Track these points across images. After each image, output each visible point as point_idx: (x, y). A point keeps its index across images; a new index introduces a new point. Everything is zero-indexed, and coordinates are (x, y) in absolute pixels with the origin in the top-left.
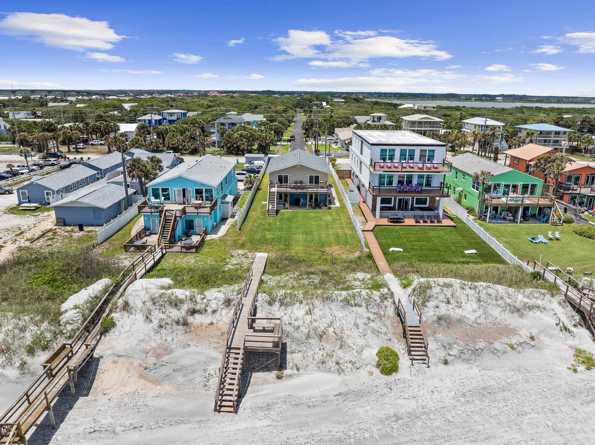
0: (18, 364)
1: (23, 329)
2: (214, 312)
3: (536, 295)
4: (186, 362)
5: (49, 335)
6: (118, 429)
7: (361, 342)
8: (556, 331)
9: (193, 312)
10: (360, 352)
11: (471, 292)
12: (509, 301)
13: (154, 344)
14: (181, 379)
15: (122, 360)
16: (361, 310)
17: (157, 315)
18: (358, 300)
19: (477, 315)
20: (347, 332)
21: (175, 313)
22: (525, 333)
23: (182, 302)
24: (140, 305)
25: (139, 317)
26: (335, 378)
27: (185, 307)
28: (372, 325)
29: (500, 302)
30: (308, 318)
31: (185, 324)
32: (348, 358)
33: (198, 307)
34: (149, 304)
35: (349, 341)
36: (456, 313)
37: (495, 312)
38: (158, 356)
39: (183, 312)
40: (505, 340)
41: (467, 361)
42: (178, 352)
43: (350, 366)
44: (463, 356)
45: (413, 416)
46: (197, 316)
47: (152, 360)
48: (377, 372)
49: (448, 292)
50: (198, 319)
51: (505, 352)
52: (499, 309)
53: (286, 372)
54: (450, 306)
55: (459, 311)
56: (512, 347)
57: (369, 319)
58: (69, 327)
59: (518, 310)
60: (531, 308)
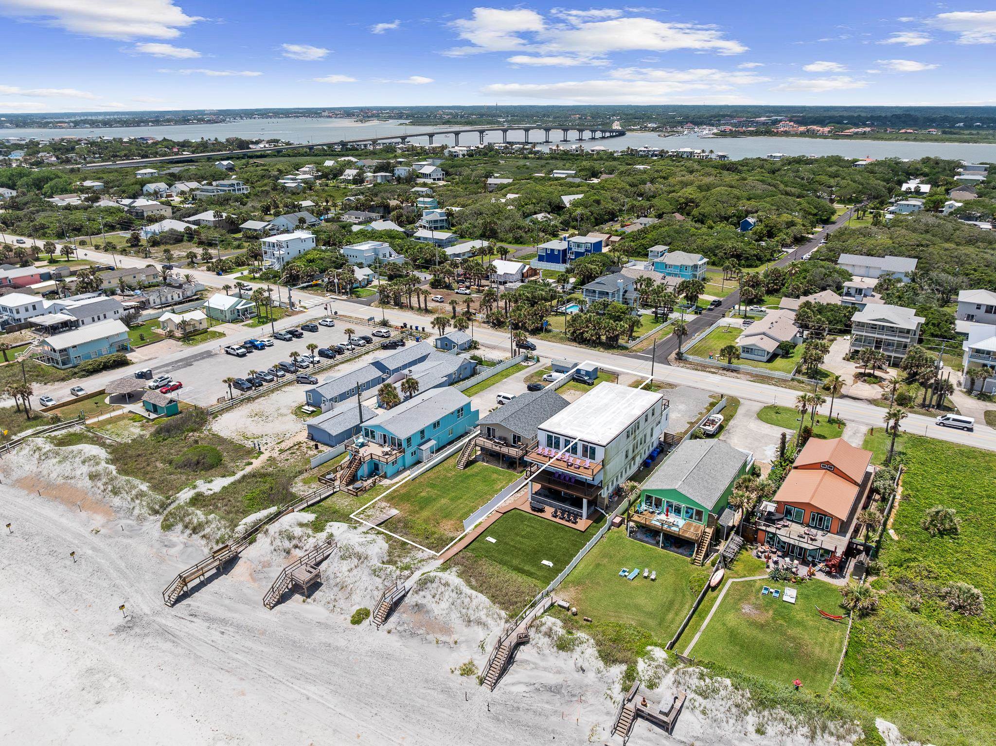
0: (210, 547)
1: (219, 529)
2: (307, 550)
3: (495, 616)
4: (273, 575)
5: (226, 537)
7: (359, 599)
8: (475, 646)
9: (296, 547)
10: (352, 605)
13: (266, 559)
14: (264, 583)
15: (248, 562)
17: (278, 542)
18: (382, 574)
19: (441, 612)
20: (358, 591)
21: (287, 544)
22: (455, 637)
23: (294, 538)
24: (274, 533)
25: (269, 540)
26: (326, 614)
27: (294, 542)
29: (464, 611)
30: (347, 573)
31: (288, 552)
32: (343, 606)
33: (301, 545)
34: (277, 534)
35: (354, 597)
36: (431, 606)
37: (455, 615)
38: (264, 567)
39: (291, 545)
40: (439, 635)
41: (401, 636)
42: (273, 568)
43: (339, 610)
44: (404, 633)
45: (337, 649)
46: (297, 549)
47: (260, 567)
48: (349, 619)
49: (442, 588)
50: (297, 552)
51: (430, 643)
52: (459, 615)
53: (309, 600)
55: (434, 605)
56: (437, 642)
57: (377, 588)
58: (237, 535)
59: (470, 621)
60: (479, 623)
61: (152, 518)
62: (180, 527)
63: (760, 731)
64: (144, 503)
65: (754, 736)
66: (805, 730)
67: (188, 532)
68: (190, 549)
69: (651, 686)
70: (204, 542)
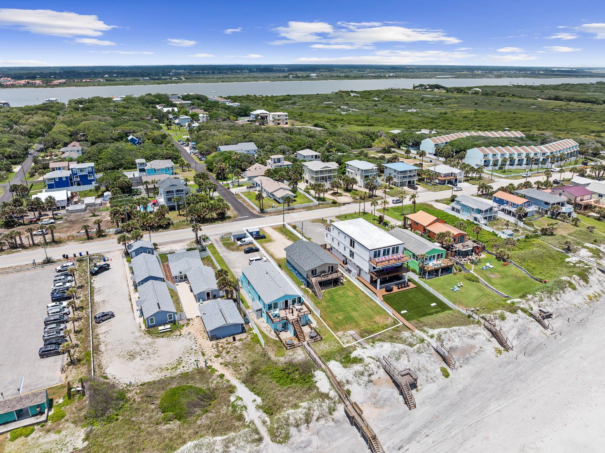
0: (331, 420)
1: (321, 406)
2: (377, 372)
3: (475, 328)
4: (385, 396)
5: (332, 405)
6: (389, 427)
7: (433, 368)
9: (370, 375)
10: (435, 372)
11: (455, 333)
12: (468, 334)
13: (369, 394)
14: (389, 403)
15: (364, 404)
16: (424, 354)
17: (361, 382)
18: (421, 350)
19: (461, 343)
20: (426, 365)
21: (366, 378)
22: (478, 346)
23: (363, 372)
24: (352, 379)
25: (355, 385)
26: (433, 385)
27: (366, 374)
28: (431, 359)
29: (466, 335)
31: (371, 381)
32: (433, 375)
33: (371, 372)
35: (429, 369)
36: (454, 344)
37: (466, 340)
38: (375, 398)
39: (366, 376)
40: (473, 351)
41: (467, 364)
42: (380, 394)
43: (435, 378)
44: (464, 362)
46: (372, 376)
47: (374, 400)
48: (444, 377)
49: (447, 335)
50: (373, 378)
51: (475, 356)
52: (467, 338)
53: (419, 388)
54: (451, 342)
56: (476, 353)
57: (429, 357)
58: (336, 398)
59: (473, 337)
60: (476, 334)
61: (262, 446)
62: (293, 430)
63: (558, 300)
64: (242, 443)
65: (558, 302)
66: (561, 292)
67: (303, 427)
68: (322, 432)
69: (532, 309)
70: (322, 422)
